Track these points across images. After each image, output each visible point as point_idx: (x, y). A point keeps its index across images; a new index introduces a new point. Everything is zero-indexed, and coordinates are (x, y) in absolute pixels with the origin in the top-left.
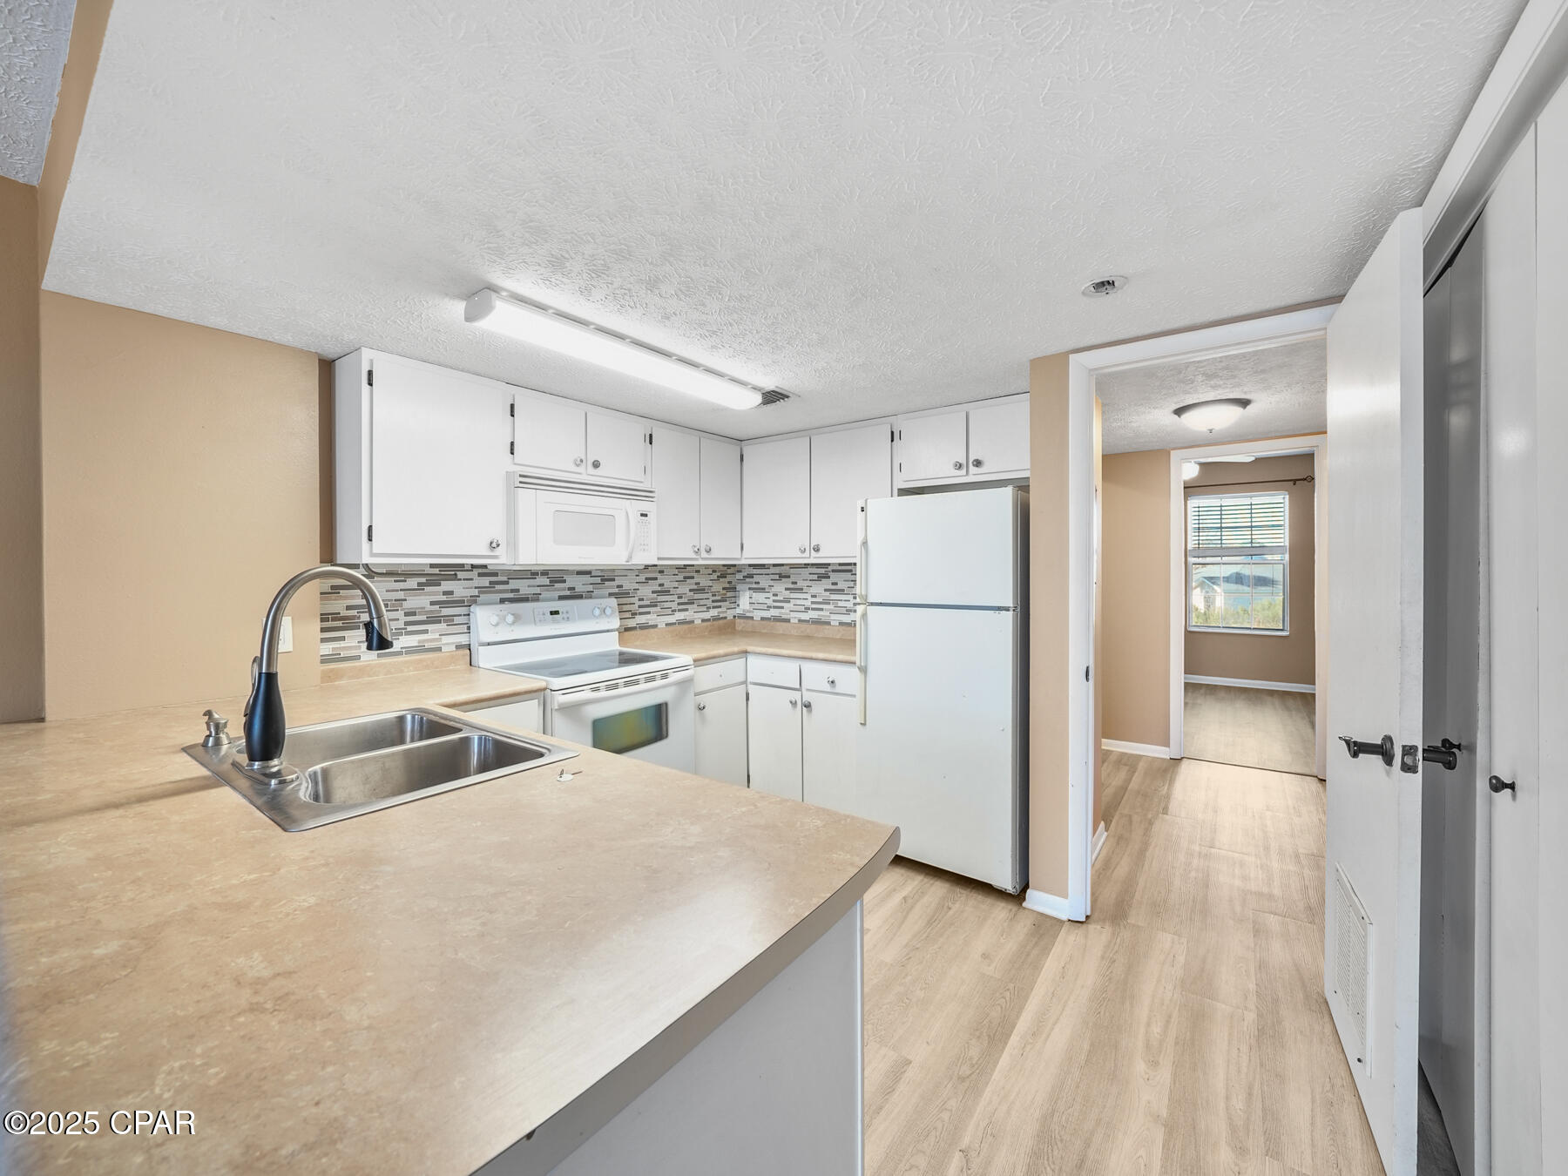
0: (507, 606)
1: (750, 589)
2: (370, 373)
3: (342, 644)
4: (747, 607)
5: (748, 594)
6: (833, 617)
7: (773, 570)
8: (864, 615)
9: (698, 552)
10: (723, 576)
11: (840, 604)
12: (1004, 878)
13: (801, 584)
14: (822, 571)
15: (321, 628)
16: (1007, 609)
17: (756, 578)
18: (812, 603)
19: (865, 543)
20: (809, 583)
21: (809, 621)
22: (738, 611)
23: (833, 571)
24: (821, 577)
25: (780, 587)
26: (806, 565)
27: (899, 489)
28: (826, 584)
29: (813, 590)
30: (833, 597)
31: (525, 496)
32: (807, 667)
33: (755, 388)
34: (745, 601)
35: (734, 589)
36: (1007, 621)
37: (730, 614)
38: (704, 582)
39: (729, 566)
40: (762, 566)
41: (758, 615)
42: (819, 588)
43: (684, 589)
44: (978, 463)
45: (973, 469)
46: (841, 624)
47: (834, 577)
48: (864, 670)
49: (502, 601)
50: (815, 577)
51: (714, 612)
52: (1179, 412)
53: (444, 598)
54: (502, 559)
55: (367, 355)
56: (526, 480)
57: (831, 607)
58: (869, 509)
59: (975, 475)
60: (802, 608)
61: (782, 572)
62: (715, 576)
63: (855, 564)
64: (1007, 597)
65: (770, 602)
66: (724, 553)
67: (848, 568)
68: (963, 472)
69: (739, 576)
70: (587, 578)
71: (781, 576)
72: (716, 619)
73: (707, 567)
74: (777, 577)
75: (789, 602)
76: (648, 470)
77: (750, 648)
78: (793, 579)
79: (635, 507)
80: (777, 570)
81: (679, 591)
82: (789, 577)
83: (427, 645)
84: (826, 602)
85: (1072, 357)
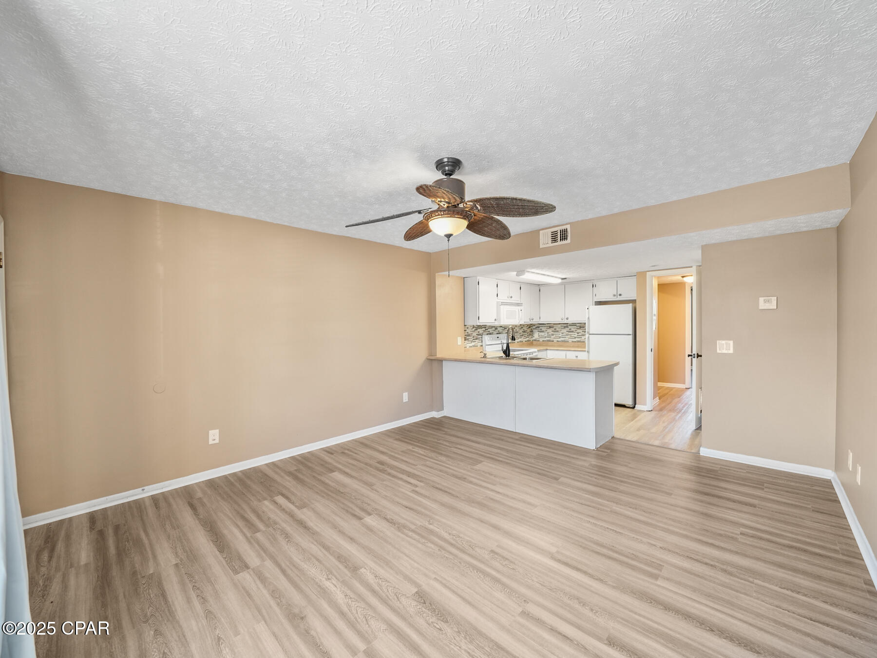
0: (489, 335)
1: (538, 331)
2: (478, 282)
4: (537, 337)
5: (537, 333)
6: (570, 339)
7: (547, 325)
8: (589, 337)
10: (529, 327)
11: (572, 335)
12: (629, 402)
13: (557, 329)
14: (566, 325)
15: (464, 340)
16: (630, 335)
17: (540, 328)
18: (562, 335)
19: (589, 318)
20: (561, 329)
21: (561, 341)
22: (534, 338)
24: (565, 327)
25: (550, 331)
26: (559, 324)
27: (595, 302)
28: (567, 329)
29: (562, 331)
30: (570, 333)
31: (502, 307)
32: (568, 353)
33: (559, 278)
34: (536, 335)
35: (532, 331)
36: (631, 338)
37: (531, 339)
38: (525, 329)
39: (531, 324)
40: (543, 324)
41: (541, 340)
42: (565, 331)
44: (620, 295)
46: (572, 342)
47: (570, 327)
48: (588, 352)
49: (487, 334)
50: (563, 327)
51: (528, 339)
52: (683, 277)
53: (478, 333)
54: (496, 324)
55: (478, 278)
56: (503, 304)
57: (569, 336)
58: (590, 309)
59: (619, 298)
60: (558, 337)
61: (550, 326)
62: (528, 327)
63: (585, 324)
64: (631, 331)
65: (546, 335)
66: (536, 321)
67: (582, 326)
68: (616, 297)
69: (534, 327)
70: (501, 328)
71: (550, 327)
72: (528, 341)
73: (526, 324)
75: (553, 335)
76: (521, 297)
77: (548, 348)
78: (554, 328)
79: (519, 308)
80: (549, 325)
84: (567, 335)
85: (648, 273)
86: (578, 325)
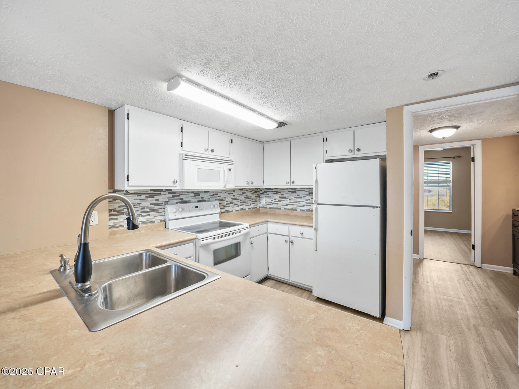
0: (179, 205)
1: (265, 197)
2: (128, 115)
3: (117, 221)
4: (264, 204)
5: (264, 199)
6: (298, 207)
7: (274, 190)
8: (316, 208)
9: (248, 184)
10: (255, 192)
11: (301, 203)
13: (285, 195)
14: (293, 190)
15: (109, 215)
16: (377, 207)
17: (268, 193)
18: (289, 202)
19: (316, 181)
20: (288, 195)
21: (288, 209)
22: (261, 205)
23: (298, 190)
24: (293, 193)
25: (277, 196)
26: (287, 189)
27: (326, 160)
28: (295, 195)
29: (290, 198)
30: (298, 200)
31: (187, 162)
32: (292, 228)
33: (275, 121)
34: (263, 201)
35: (259, 197)
36: (377, 212)
37: (258, 206)
38: (249, 194)
39: (257, 189)
40: (270, 189)
41: (268, 207)
42: (292, 197)
43: (242, 197)
44: (359, 150)
45: (356, 152)
46: (301, 210)
47: (298, 193)
48: (316, 229)
49: (177, 203)
50: (291, 193)
51: (252, 206)
52: (431, 131)
53: (156, 202)
54: (178, 187)
55: (127, 107)
56: (187, 157)
57: (297, 204)
58: (318, 168)
59: (357, 155)
60: (286, 204)
61: (277, 191)
62: (253, 192)
63: (312, 188)
64: (377, 202)
65: (273, 202)
66: (257, 184)
67: (310, 192)
68: (352, 153)
69: (261, 192)
70: (208, 194)
71: (277, 192)
72: (253, 208)
73: (250, 189)
74: (276, 193)
75: (280, 202)
76: (231, 154)
77: (269, 220)
78: (282, 193)
79: (226, 167)
80: (276, 190)
81: (240, 198)
82: (280, 193)
83: (149, 220)
84: (295, 202)
85: (404, 107)
86: (307, 190)
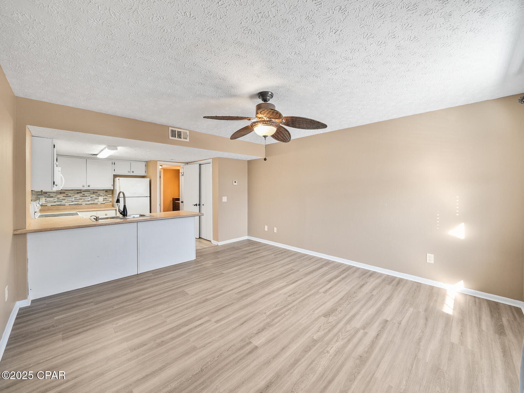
1: (45, 197)
4: (44, 202)
5: (44, 198)
6: (83, 203)
11: (86, 199)
13: (69, 195)
14: (79, 191)
16: (148, 197)
18: (75, 200)
20: (73, 195)
21: (73, 205)
23: (83, 191)
24: (78, 193)
25: (60, 196)
27: (113, 175)
28: (81, 195)
30: (83, 198)
32: (98, 212)
42: (78, 196)
45: (132, 173)
47: (83, 193)
50: (76, 193)
57: (82, 200)
64: (148, 195)
65: (55, 200)
68: (130, 173)
74: (59, 193)
75: (65, 200)
78: (66, 193)
82: (65, 193)
85: (158, 162)
86: (91, 191)
